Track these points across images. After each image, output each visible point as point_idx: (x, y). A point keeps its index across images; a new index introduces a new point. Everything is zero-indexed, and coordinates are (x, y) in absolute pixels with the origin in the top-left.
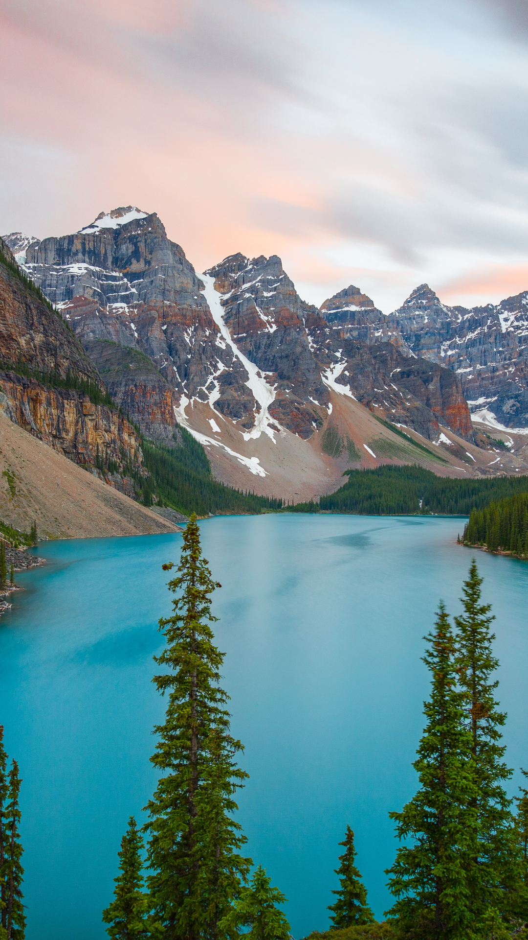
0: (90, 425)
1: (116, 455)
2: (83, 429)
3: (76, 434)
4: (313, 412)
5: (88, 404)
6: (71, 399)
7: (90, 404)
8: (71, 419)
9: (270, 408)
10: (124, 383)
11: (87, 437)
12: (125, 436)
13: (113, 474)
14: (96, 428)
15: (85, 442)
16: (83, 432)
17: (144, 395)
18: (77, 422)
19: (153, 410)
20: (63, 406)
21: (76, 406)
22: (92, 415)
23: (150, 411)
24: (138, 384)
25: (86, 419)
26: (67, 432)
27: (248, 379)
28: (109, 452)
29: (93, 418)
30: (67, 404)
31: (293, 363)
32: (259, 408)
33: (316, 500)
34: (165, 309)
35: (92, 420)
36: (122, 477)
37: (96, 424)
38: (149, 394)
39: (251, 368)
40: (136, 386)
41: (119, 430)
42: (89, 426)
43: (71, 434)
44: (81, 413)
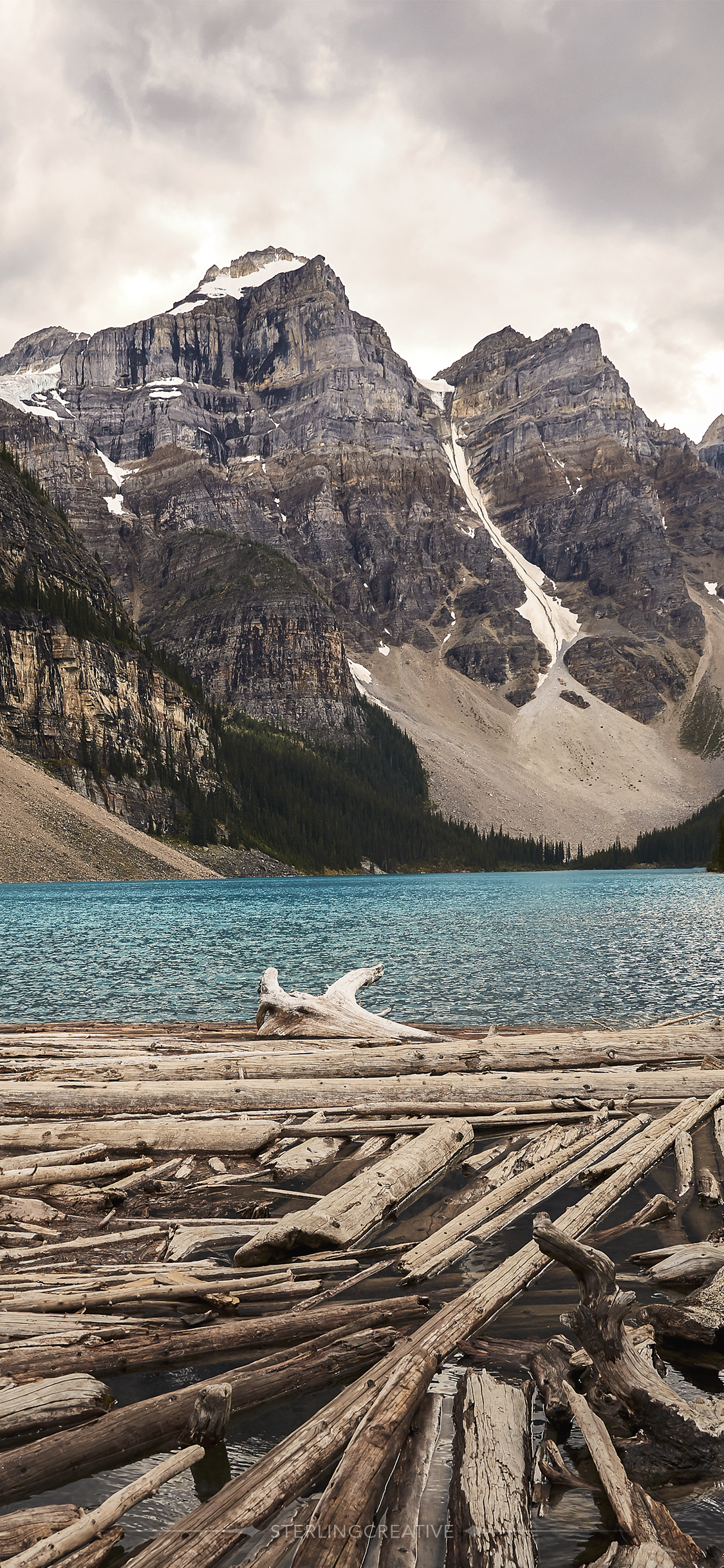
0: (68, 679)
1: (131, 742)
2: (53, 689)
3: (38, 699)
4: (664, 663)
5: (62, 637)
6: (25, 629)
7: (66, 637)
8: (27, 669)
9: (570, 657)
10: (239, 616)
11: (62, 705)
12: (159, 705)
13: (118, 779)
14: (81, 685)
15: (58, 717)
16: (54, 693)
17: (282, 640)
18: (41, 674)
19: (301, 669)
20: (9, 643)
21: (38, 642)
22: (71, 660)
23: (295, 671)
24: (268, 617)
25: (61, 668)
26: (19, 695)
27: (524, 599)
28: (114, 735)
29: (74, 665)
30: (18, 639)
31: (621, 557)
32: (545, 658)
33: (629, 842)
34: (345, 460)
35: (71, 670)
36: (141, 785)
37: (81, 677)
38: (291, 637)
39: (531, 576)
40: (264, 621)
41: (141, 691)
42: (67, 682)
43: (28, 699)
44: (48, 657)
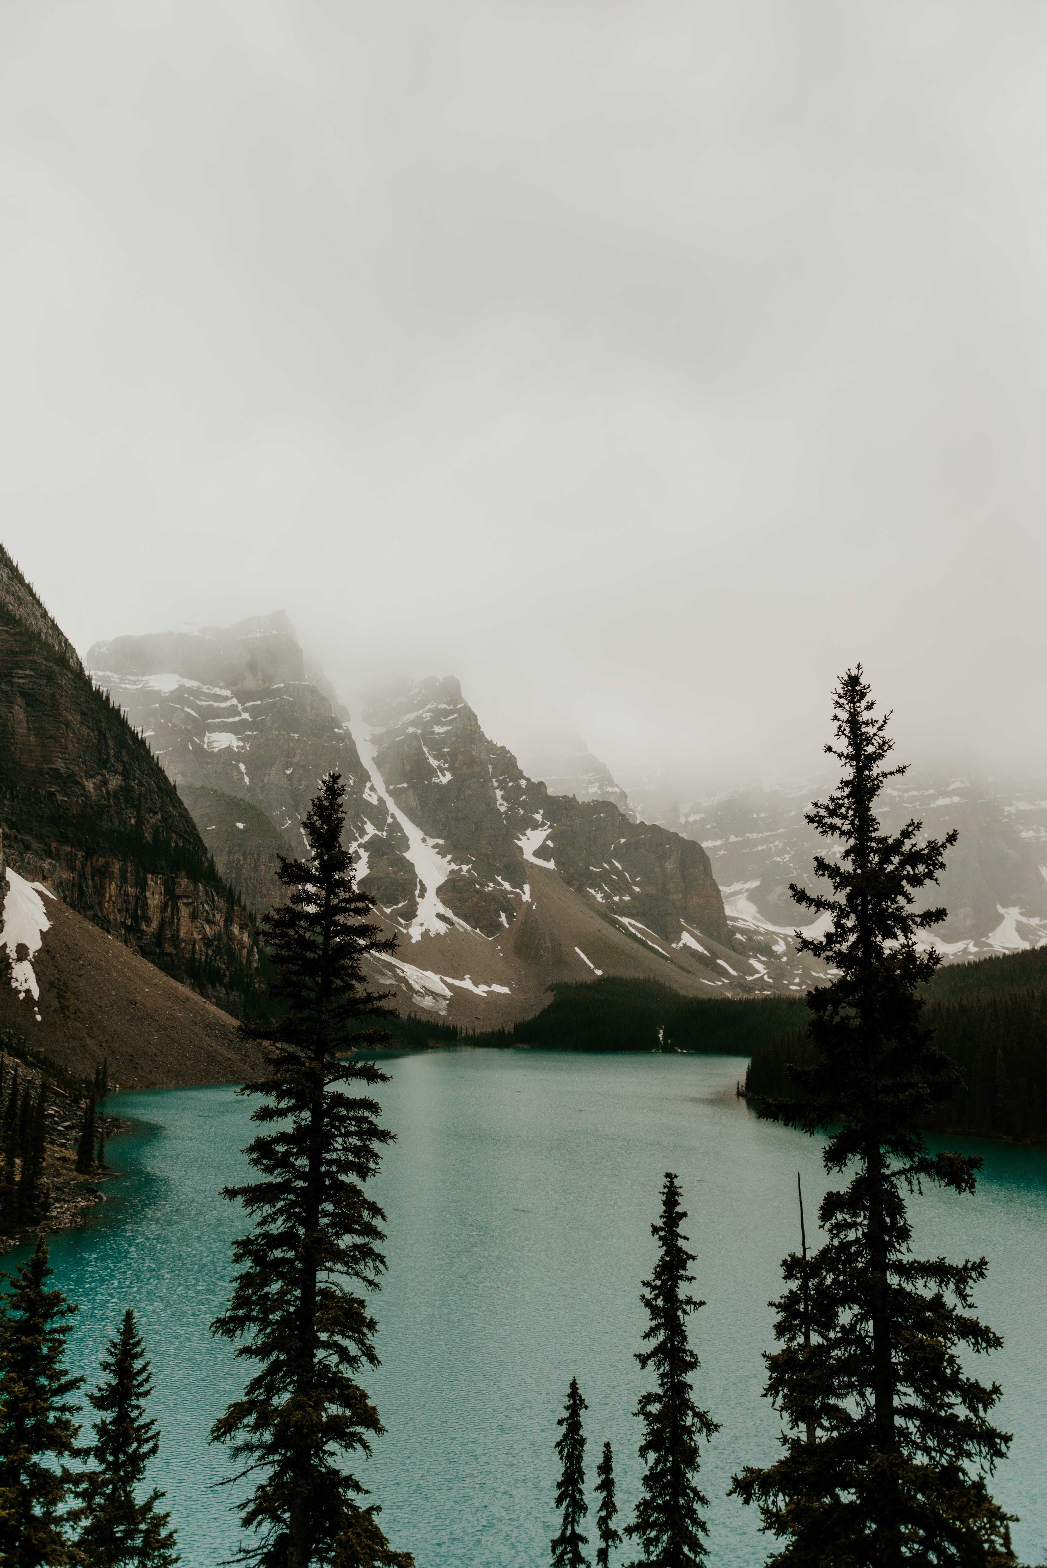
0: (184, 912)
1: (220, 958)
2: (173, 918)
3: (162, 925)
4: (501, 899)
5: (184, 882)
6: (158, 873)
7: (186, 880)
8: (156, 902)
9: (440, 891)
10: (227, 850)
11: (178, 930)
12: (236, 930)
13: (214, 987)
14: (194, 916)
15: (175, 939)
16: (173, 921)
17: (256, 867)
18: (166, 906)
19: (268, 890)
20: (146, 883)
21: (165, 884)
22: (188, 897)
23: (264, 891)
24: (248, 852)
25: (180, 903)
26: (148, 921)
27: (408, 848)
28: (210, 952)
29: (190, 901)
30: (152, 880)
31: (474, 826)
32: (423, 890)
33: (509, 1027)
34: (291, 744)
35: (187, 905)
36: (226, 991)
37: (194, 910)
38: (263, 867)
39: (412, 831)
40: (244, 854)
41: (226, 921)
42: (183, 913)
43: (155, 925)
44: (171, 896)
